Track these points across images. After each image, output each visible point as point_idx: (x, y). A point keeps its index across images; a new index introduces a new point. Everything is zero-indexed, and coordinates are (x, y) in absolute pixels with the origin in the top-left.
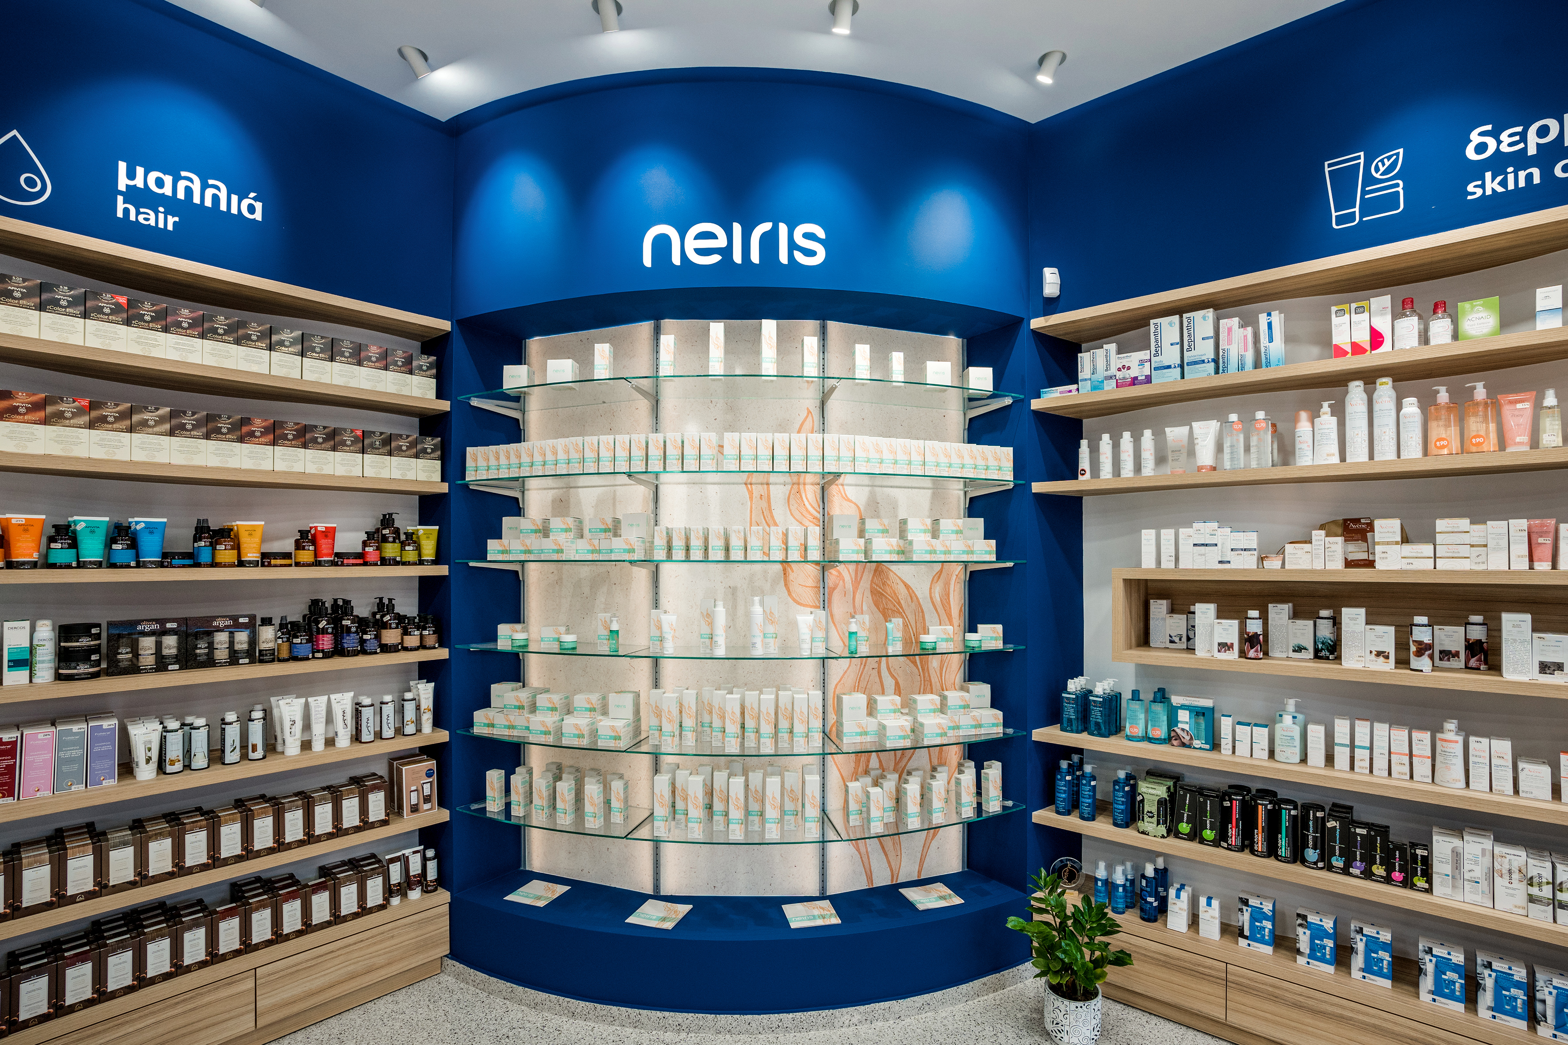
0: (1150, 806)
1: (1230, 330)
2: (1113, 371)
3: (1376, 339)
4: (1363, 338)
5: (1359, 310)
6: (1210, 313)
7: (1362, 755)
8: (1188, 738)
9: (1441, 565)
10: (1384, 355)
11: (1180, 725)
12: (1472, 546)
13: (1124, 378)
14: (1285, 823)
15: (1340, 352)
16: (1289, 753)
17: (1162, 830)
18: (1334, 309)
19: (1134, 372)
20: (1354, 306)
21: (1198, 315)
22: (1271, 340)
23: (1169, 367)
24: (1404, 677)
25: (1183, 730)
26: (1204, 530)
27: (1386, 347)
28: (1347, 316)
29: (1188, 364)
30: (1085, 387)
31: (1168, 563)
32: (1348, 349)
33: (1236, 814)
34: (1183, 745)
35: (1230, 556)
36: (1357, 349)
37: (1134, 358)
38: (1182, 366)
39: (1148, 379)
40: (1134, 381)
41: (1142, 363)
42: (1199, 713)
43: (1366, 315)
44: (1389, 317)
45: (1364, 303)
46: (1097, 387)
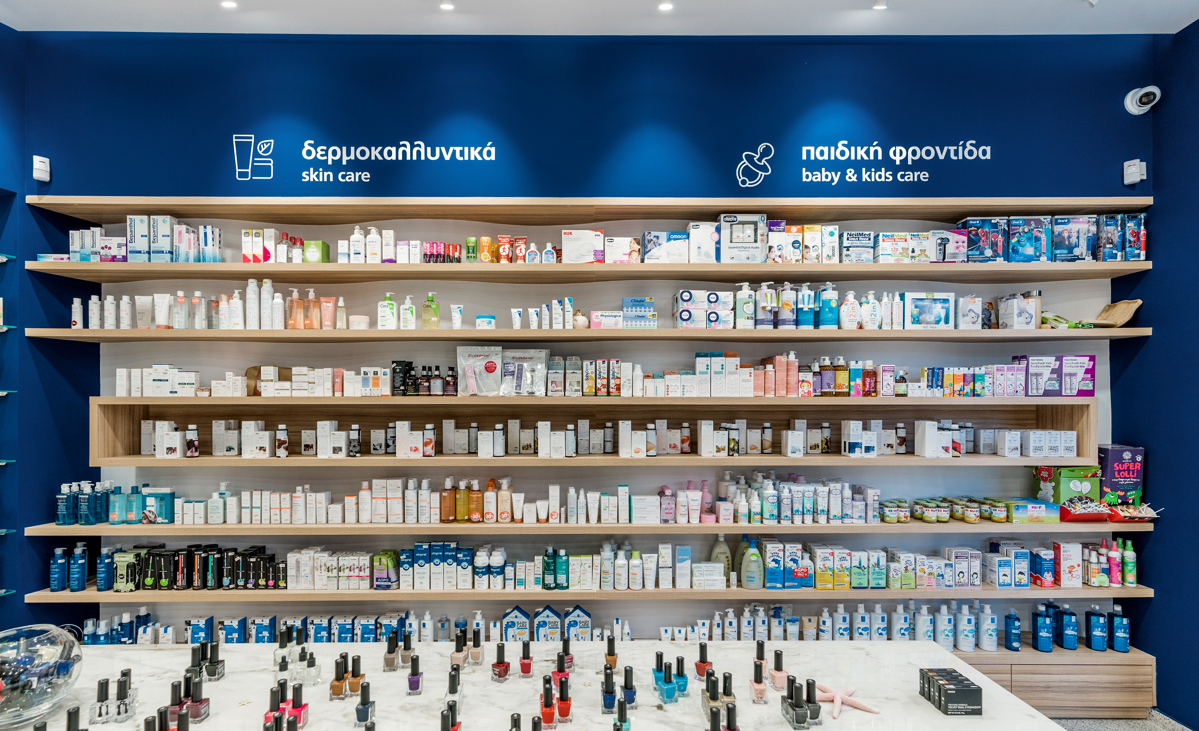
0: (122, 570)
1: (180, 233)
2: (98, 248)
3: (267, 255)
4: (260, 253)
5: (257, 235)
6: (168, 218)
7: (256, 512)
8: (153, 517)
9: (295, 394)
10: (269, 266)
11: (148, 509)
12: (310, 383)
13: (106, 255)
14: (211, 564)
15: (246, 259)
16: (216, 518)
17: (131, 585)
18: (243, 231)
19: (114, 252)
20: (254, 231)
21: (159, 218)
22: (206, 245)
23: (140, 252)
24: (275, 462)
25: (150, 511)
26: (160, 370)
27: (271, 260)
28: (250, 237)
29: (154, 252)
30: (75, 258)
31: (136, 394)
32: (251, 258)
33: (181, 564)
34: (150, 522)
35: (177, 388)
36: (256, 259)
37: (114, 241)
38: (149, 253)
39: (125, 259)
40: (114, 259)
41: (120, 246)
42: (161, 498)
43: (261, 239)
44: (273, 243)
45: (260, 231)
46: (85, 258)
